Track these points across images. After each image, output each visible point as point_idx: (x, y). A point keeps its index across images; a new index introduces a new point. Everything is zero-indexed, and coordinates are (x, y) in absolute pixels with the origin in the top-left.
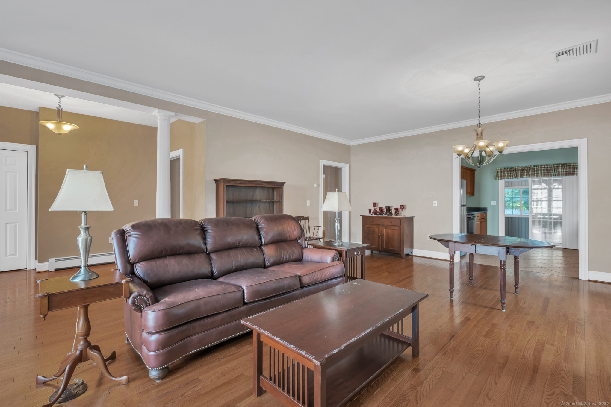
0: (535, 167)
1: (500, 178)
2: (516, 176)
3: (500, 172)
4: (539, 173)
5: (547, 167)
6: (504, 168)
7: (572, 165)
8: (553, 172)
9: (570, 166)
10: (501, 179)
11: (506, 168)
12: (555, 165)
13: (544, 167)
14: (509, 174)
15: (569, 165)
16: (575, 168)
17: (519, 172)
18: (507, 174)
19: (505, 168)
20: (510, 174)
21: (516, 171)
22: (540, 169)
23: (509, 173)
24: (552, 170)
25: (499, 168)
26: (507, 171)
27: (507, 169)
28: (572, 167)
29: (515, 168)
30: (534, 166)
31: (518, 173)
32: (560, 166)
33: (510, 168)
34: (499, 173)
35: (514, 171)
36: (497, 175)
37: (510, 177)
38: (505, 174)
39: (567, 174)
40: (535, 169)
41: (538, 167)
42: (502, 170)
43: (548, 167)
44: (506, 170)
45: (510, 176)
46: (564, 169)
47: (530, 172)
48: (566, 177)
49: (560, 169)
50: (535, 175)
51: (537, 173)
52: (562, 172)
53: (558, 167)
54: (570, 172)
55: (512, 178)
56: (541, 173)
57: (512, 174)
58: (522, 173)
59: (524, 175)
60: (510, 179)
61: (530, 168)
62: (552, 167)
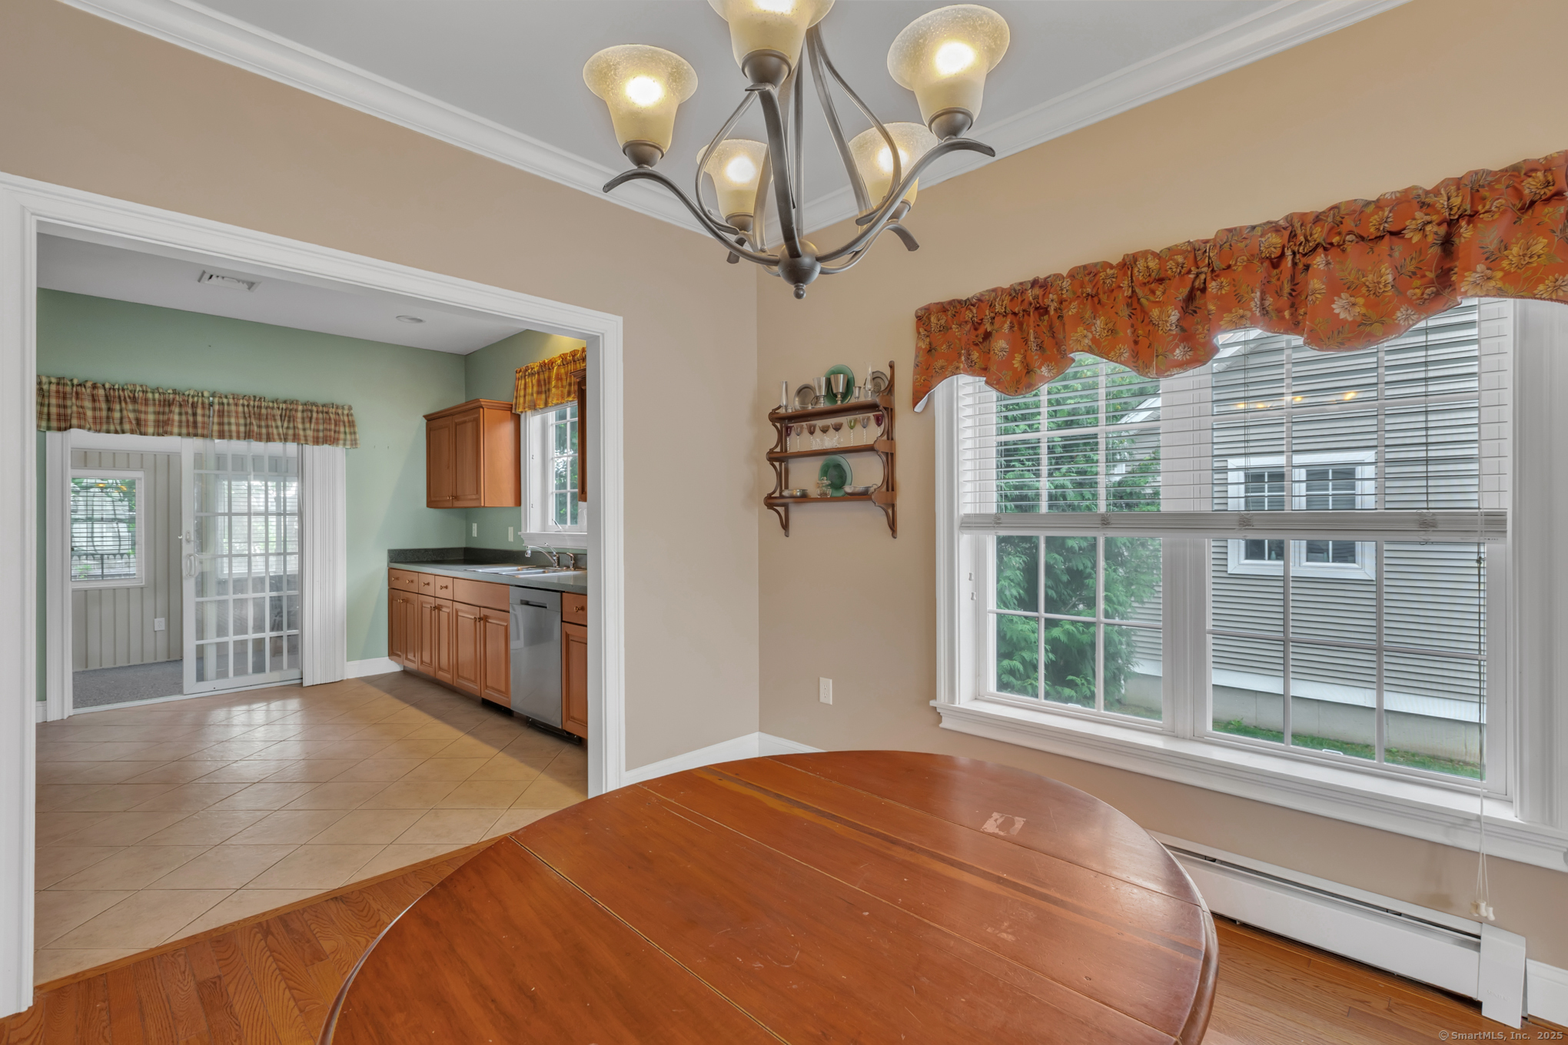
0: (216, 400)
1: (54, 424)
2: (134, 422)
3: (58, 397)
4: (229, 424)
5: (256, 404)
7: (334, 410)
8: (277, 427)
9: (327, 413)
10: (59, 429)
11: (89, 384)
12: (285, 402)
13: (246, 403)
14: (100, 409)
15: (325, 409)
16: (341, 424)
17: (151, 409)
18: (94, 409)
19: (82, 385)
20: (104, 413)
21: (134, 400)
22: (233, 408)
23: (104, 406)
24: (275, 420)
25: (48, 377)
26: (94, 399)
27: (94, 387)
28: (332, 416)
29: (134, 392)
30: (213, 396)
31: (146, 413)
32: (300, 408)
33: (107, 386)
34: (53, 401)
35: (128, 400)
36: (62, 411)
37: (104, 427)
38: (82, 407)
39: (318, 438)
40: (216, 407)
41: (225, 401)
42: (68, 389)
43: (260, 407)
44: (89, 390)
45: (104, 420)
46: (310, 422)
47: (195, 414)
48: (316, 447)
49: (299, 420)
50: (216, 428)
51: (221, 424)
52: (304, 430)
53: (291, 410)
54: (328, 433)
55: (116, 432)
56: (238, 425)
57: (117, 415)
58: (159, 413)
59: (172, 425)
60: (108, 432)
61: (196, 399)
62: (273, 408)
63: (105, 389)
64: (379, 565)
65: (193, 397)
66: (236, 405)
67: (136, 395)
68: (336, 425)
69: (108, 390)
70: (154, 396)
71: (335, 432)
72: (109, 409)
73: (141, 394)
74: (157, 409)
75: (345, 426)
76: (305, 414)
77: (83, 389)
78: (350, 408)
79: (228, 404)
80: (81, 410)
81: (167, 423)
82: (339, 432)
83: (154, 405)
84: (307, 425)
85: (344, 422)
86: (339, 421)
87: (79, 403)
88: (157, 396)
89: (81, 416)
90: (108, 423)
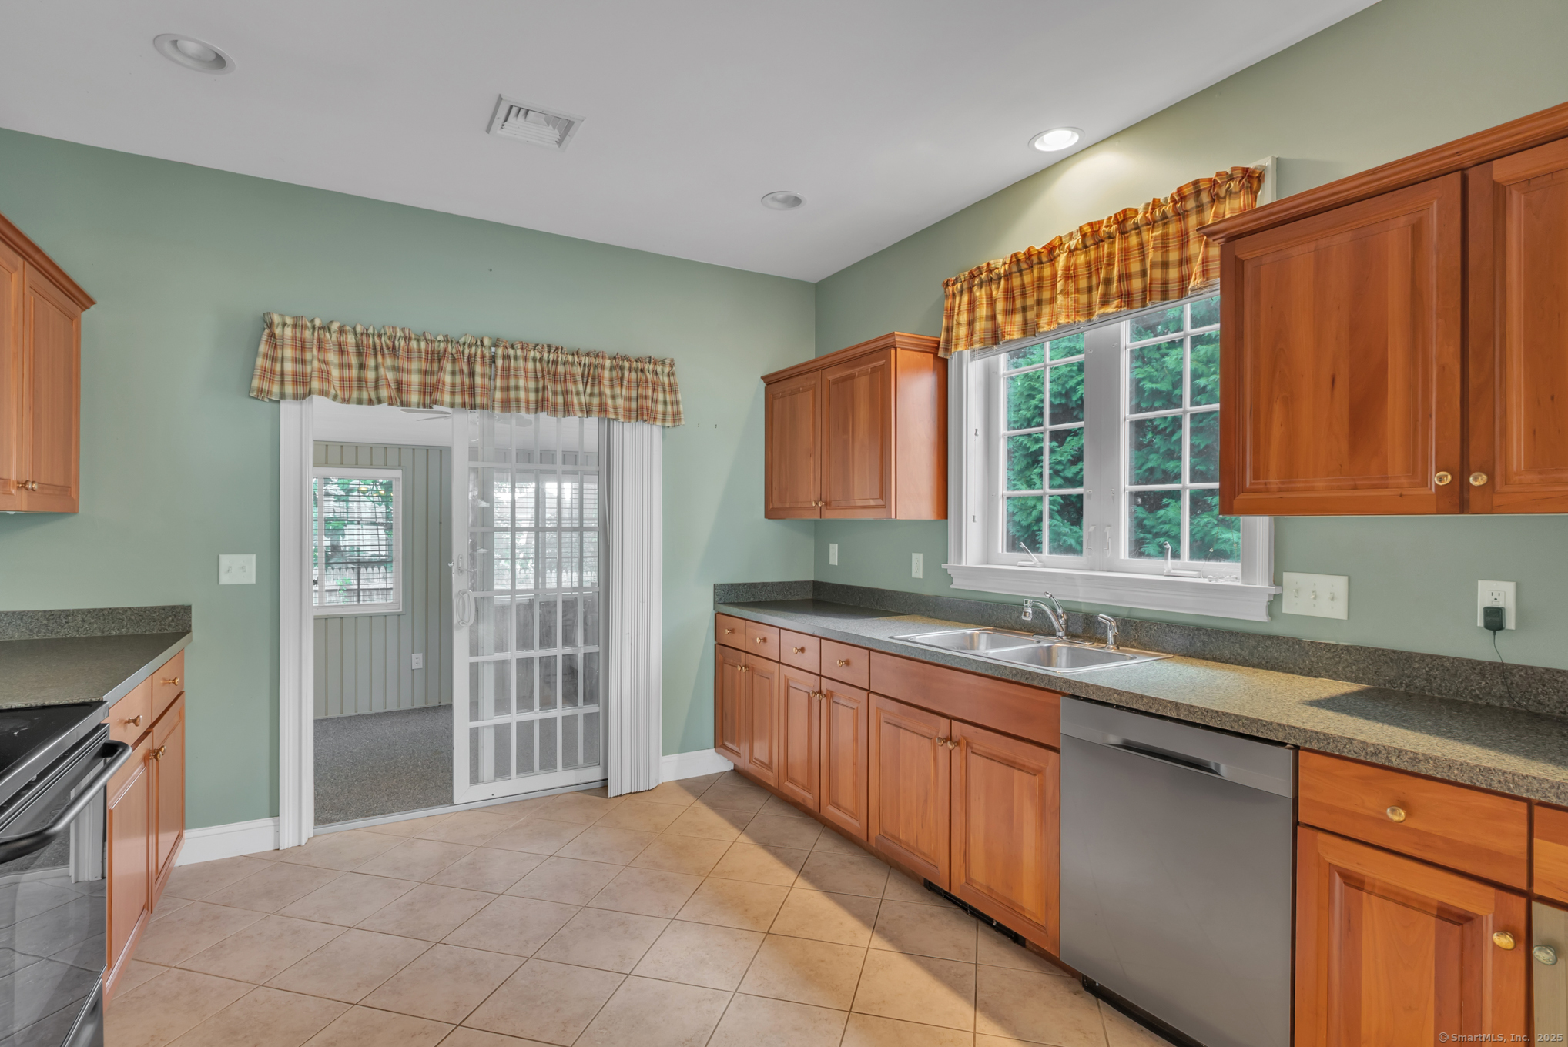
0: (500, 351)
1: (289, 389)
2: (393, 386)
3: (294, 347)
4: (517, 388)
5: (552, 356)
6: (314, 322)
7: (651, 367)
8: (578, 394)
9: (642, 370)
10: (296, 397)
11: (335, 326)
12: (588, 355)
13: (538, 356)
14: (350, 366)
15: (640, 365)
16: (660, 388)
17: (415, 365)
18: (342, 366)
19: (326, 328)
20: (355, 373)
21: (394, 352)
22: (521, 363)
23: (354, 360)
24: (575, 382)
25: (282, 316)
26: (341, 350)
27: (342, 331)
28: (650, 376)
29: (393, 338)
30: (496, 344)
31: (409, 372)
32: (608, 363)
33: (359, 329)
34: (288, 353)
35: (386, 351)
36: (299, 368)
37: (355, 395)
38: (326, 362)
39: (630, 410)
40: (500, 362)
41: (511, 352)
42: (307, 334)
43: (556, 363)
44: (334, 336)
45: (355, 384)
46: (621, 385)
47: (472, 374)
48: (627, 425)
49: (606, 382)
50: (498, 395)
51: (505, 389)
52: (614, 397)
53: (596, 367)
54: (643, 404)
55: (370, 402)
56: (527, 390)
57: (370, 375)
58: (425, 372)
59: (443, 391)
60: (360, 402)
61: (473, 349)
62: (573, 364)
63: (356, 335)
64: (702, 606)
65: (470, 346)
66: (526, 359)
67: (397, 343)
68: (653, 390)
69: (359, 336)
70: (419, 345)
71: (652, 401)
72: (362, 367)
73: (402, 342)
74: (423, 365)
75: (664, 392)
76: (614, 374)
77: (327, 334)
78: (672, 365)
79: (516, 358)
80: (324, 367)
81: (436, 387)
82: (657, 401)
83: (420, 358)
84: (617, 390)
85: (664, 386)
86: (658, 384)
87: (321, 357)
88: (423, 344)
89: (324, 376)
90: (360, 388)
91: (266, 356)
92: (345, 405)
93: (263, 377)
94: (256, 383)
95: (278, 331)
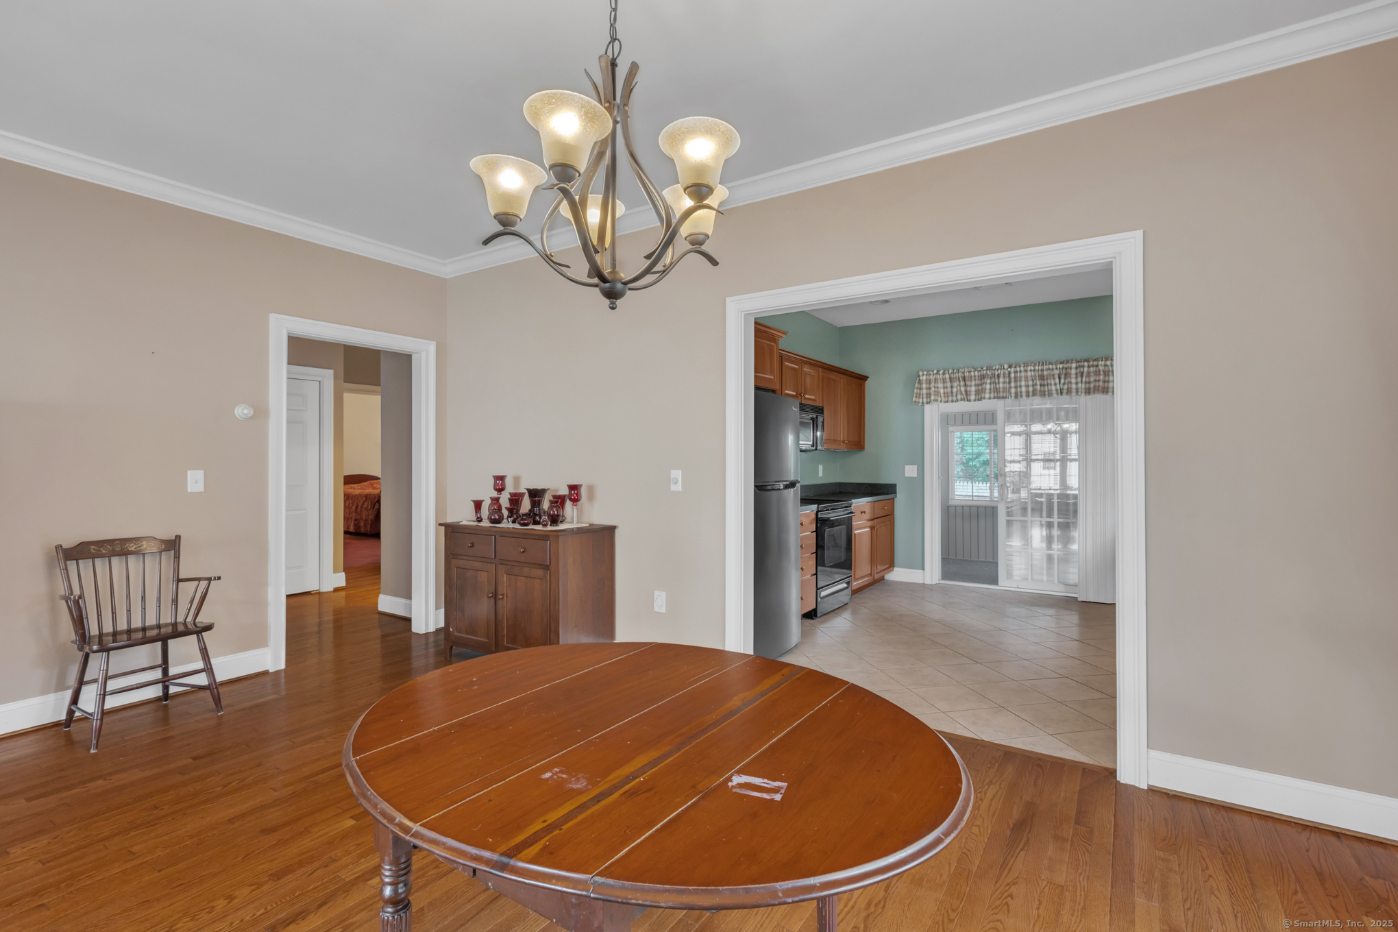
0: (1013, 370)
1: (925, 400)
2: (964, 393)
3: (926, 383)
4: (1021, 387)
5: (1040, 368)
6: (935, 372)
7: (1103, 363)
8: (1055, 384)
9: (1097, 366)
10: (928, 403)
11: (941, 372)
12: (1061, 363)
13: (1032, 368)
14: (947, 388)
15: (1095, 363)
17: (973, 383)
18: (944, 388)
19: (938, 373)
20: (949, 390)
21: (964, 378)
22: (1023, 374)
23: (949, 385)
24: (1054, 379)
25: (923, 371)
26: (944, 381)
27: (944, 373)
28: (1101, 368)
29: (963, 373)
30: (1010, 367)
31: (971, 386)
32: (1074, 365)
33: (950, 371)
35: (961, 379)
37: (950, 399)
38: (937, 388)
39: (1089, 389)
40: (1013, 375)
41: (1018, 369)
42: (931, 377)
43: (1042, 370)
44: (941, 376)
45: (950, 394)
46: (1082, 377)
47: (999, 383)
48: (1088, 397)
49: (1073, 376)
50: (1014, 390)
51: (1016, 387)
52: (1077, 383)
53: (1066, 369)
54: (1097, 384)
55: (952, 401)
56: (1027, 386)
57: (955, 390)
58: (978, 385)
59: (985, 393)
61: (999, 371)
62: (1053, 369)
65: (998, 370)
66: (1026, 371)
67: (965, 374)
68: (1105, 375)
69: (950, 374)
71: (1104, 382)
72: (952, 387)
73: (967, 373)
74: (977, 382)
76: (1078, 370)
77: (938, 376)
79: (1020, 372)
80: (936, 390)
81: (983, 390)
82: (1108, 382)
83: (975, 380)
84: (1079, 379)
86: (1109, 371)
87: (936, 385)
88: (976, 373)
89: (937, 393)
90: (952, 396)
91: (917, 388)
92: (946, 404)
93: (916, 397)
94: (914, 399)
95: (921, 378)
